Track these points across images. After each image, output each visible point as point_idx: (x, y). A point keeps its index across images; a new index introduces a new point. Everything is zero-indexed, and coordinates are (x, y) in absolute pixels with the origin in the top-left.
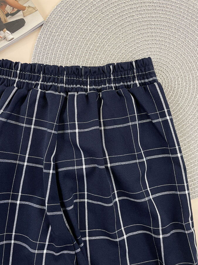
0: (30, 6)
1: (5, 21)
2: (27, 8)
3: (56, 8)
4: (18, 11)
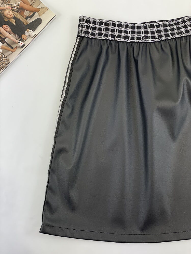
0: (43, 7)
4: (34, 13)
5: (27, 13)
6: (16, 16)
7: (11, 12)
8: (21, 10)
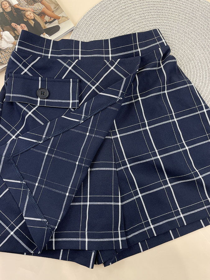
0: (64, 16)
1: (45, 27)
2: (61, 18)
3: (83, 18)
4: (55, 20)
5: (47, 18)
6: (36, 18)
7: (32, 14)
8: (42, 15)
